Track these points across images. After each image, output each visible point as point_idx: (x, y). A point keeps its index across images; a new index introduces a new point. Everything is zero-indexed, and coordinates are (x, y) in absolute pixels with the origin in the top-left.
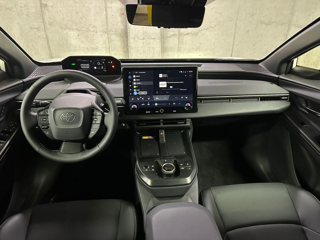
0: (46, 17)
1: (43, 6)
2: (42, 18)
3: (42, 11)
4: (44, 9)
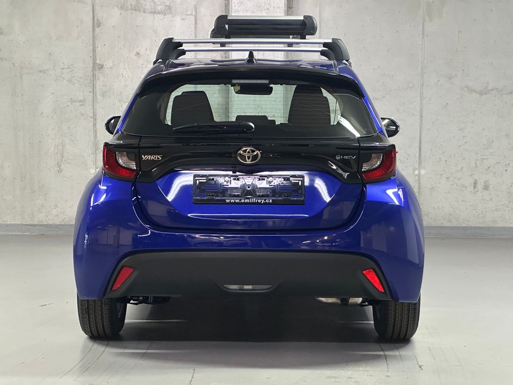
0: (99, 84)
1: (97, 67)
2: (92, 85)
3: (94, 75)
4: (97, 72)
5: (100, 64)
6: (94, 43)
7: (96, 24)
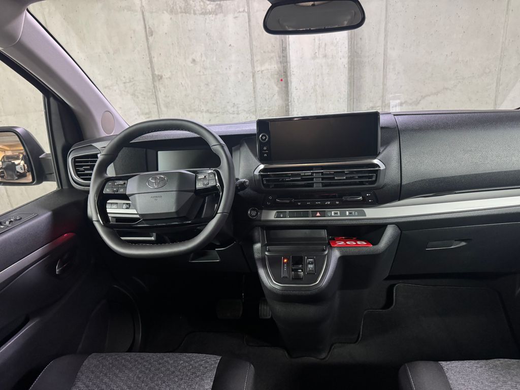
0: (161, 95)
1: (157, 78)
2: (155, 97)
3: (155, 87)
4: (157, 84)
5: (159, 75)
6: (150, 54)
7: (149, 32)
